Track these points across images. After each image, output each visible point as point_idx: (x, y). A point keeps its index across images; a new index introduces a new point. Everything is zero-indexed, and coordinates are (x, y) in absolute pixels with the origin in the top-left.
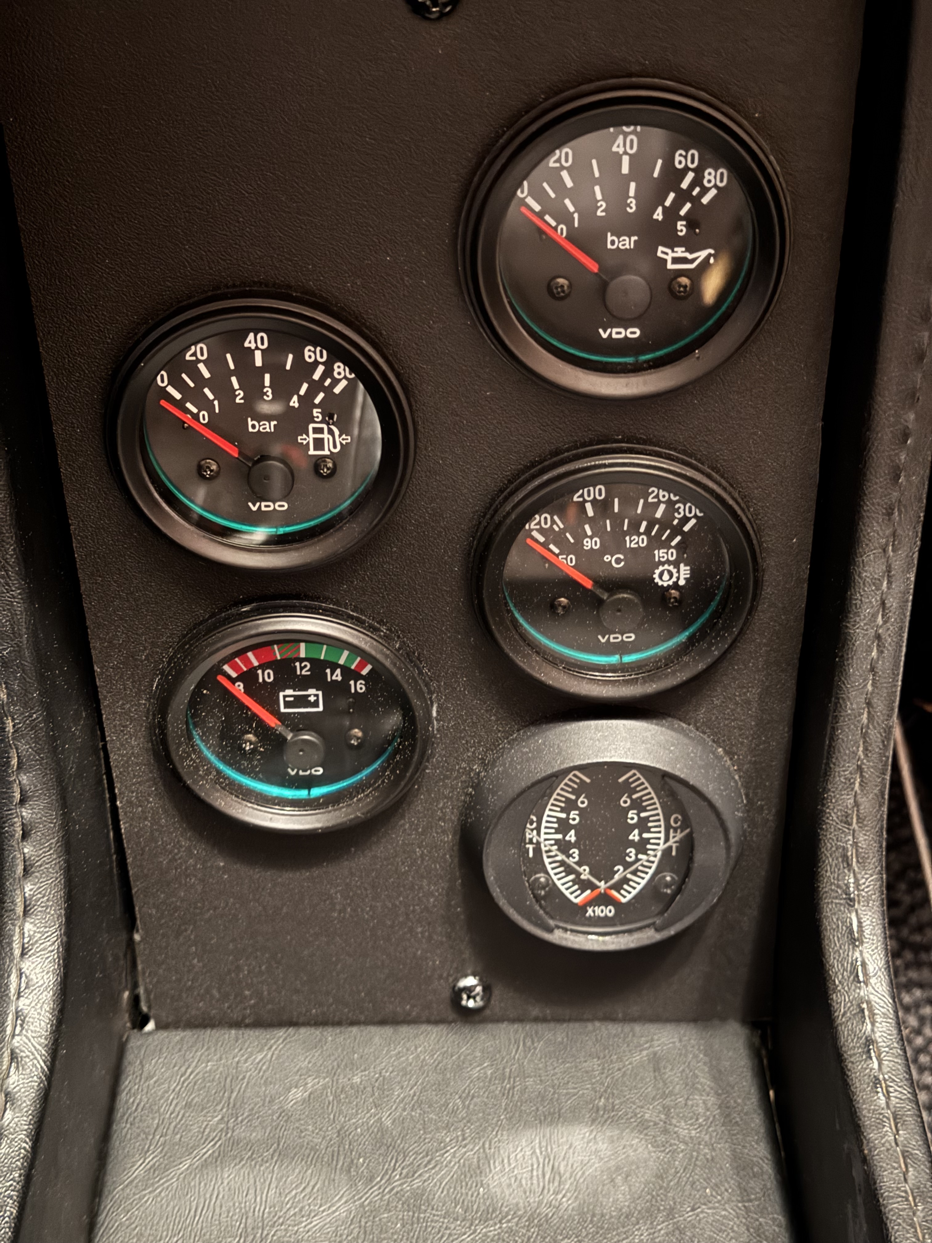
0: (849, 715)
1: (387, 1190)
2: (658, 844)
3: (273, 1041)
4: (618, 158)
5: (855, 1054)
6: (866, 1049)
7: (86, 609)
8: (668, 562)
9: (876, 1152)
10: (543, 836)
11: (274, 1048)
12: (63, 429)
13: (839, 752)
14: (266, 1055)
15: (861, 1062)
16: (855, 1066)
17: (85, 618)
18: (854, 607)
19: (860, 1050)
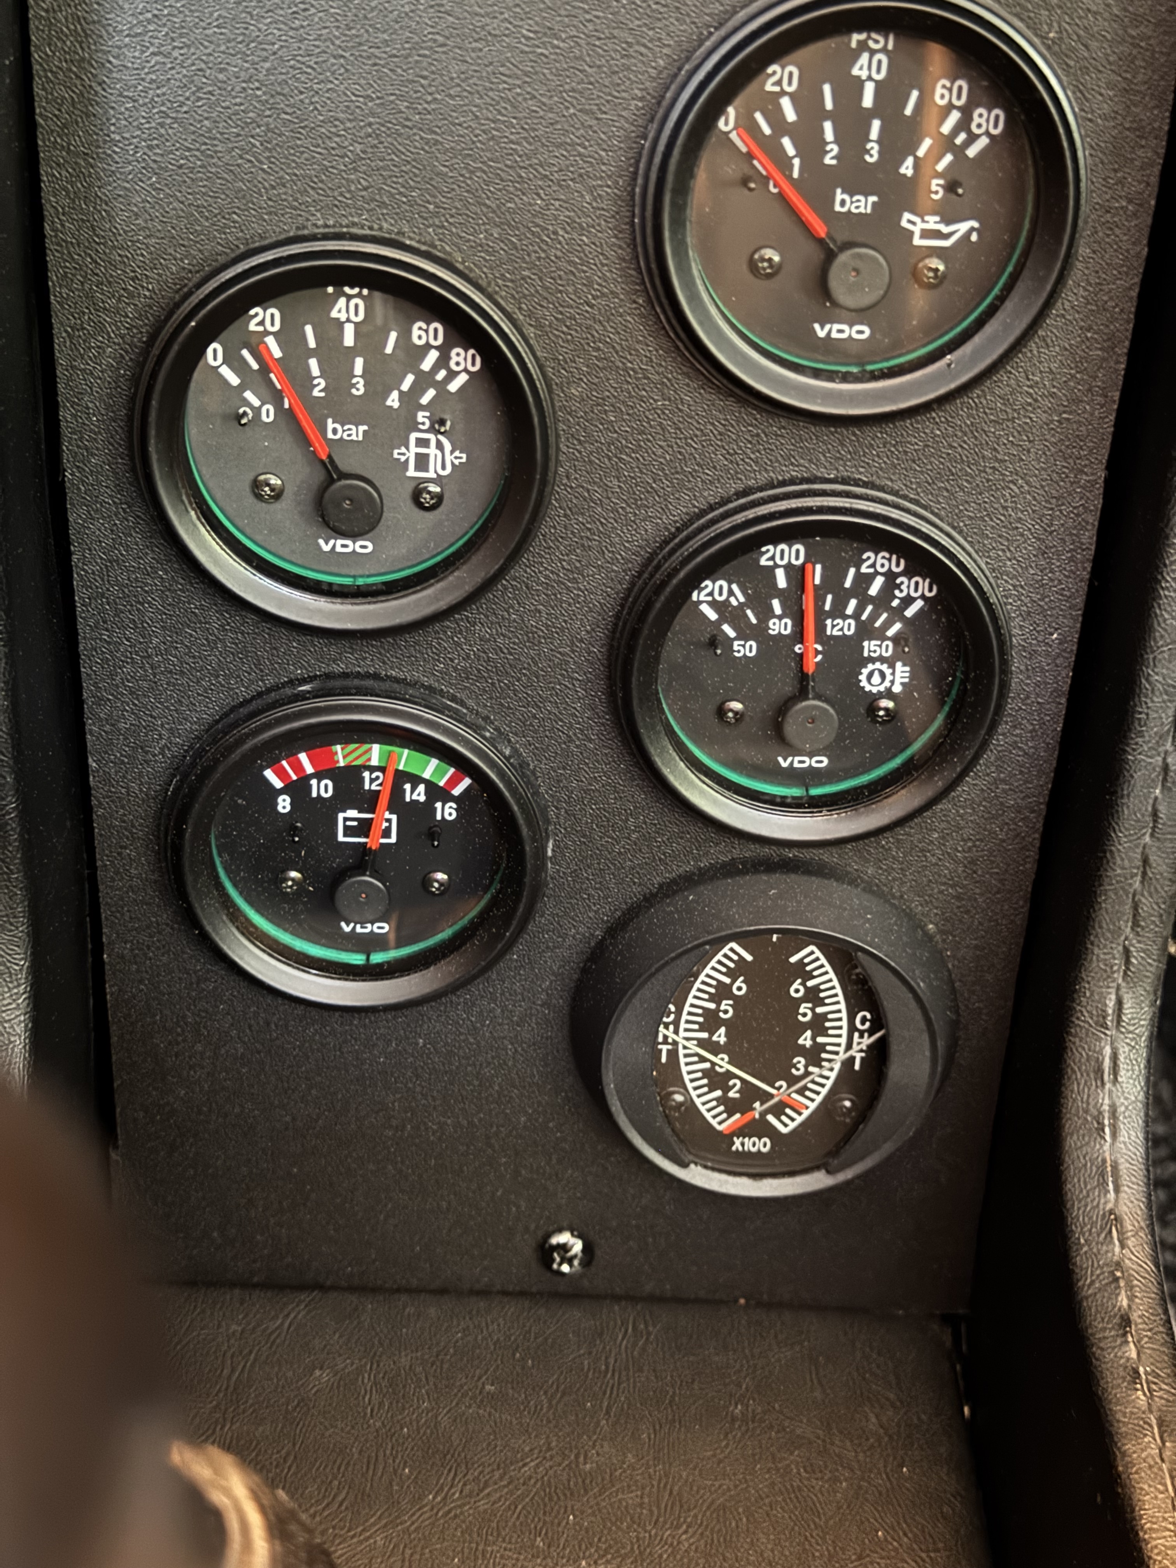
0: (1119, 875)
1: (440, 1514)
2: (837, 1053)
3: (290, 1307)
4: (859, 84)
5: (1105, 1338)
6: (1121, 1332)
7: (84, 676)
8: (882, 659)
9: (1134, 1469)
10: (682, 1033)
11: (292, 1316)
12: (74, 416)
13: (1101, 927)
14: (282, 1324)
15: (1115, 1347)
16: (1105, 1353)
17: (81, 688)
18: (1136, 724)
19: (1113, 1333)
